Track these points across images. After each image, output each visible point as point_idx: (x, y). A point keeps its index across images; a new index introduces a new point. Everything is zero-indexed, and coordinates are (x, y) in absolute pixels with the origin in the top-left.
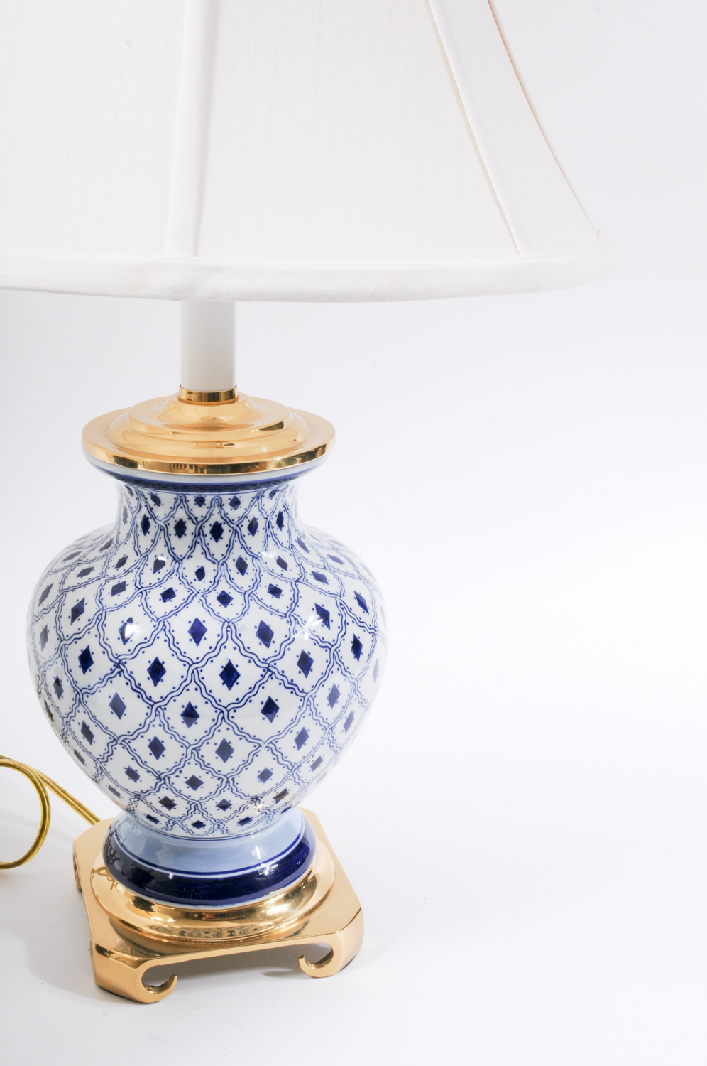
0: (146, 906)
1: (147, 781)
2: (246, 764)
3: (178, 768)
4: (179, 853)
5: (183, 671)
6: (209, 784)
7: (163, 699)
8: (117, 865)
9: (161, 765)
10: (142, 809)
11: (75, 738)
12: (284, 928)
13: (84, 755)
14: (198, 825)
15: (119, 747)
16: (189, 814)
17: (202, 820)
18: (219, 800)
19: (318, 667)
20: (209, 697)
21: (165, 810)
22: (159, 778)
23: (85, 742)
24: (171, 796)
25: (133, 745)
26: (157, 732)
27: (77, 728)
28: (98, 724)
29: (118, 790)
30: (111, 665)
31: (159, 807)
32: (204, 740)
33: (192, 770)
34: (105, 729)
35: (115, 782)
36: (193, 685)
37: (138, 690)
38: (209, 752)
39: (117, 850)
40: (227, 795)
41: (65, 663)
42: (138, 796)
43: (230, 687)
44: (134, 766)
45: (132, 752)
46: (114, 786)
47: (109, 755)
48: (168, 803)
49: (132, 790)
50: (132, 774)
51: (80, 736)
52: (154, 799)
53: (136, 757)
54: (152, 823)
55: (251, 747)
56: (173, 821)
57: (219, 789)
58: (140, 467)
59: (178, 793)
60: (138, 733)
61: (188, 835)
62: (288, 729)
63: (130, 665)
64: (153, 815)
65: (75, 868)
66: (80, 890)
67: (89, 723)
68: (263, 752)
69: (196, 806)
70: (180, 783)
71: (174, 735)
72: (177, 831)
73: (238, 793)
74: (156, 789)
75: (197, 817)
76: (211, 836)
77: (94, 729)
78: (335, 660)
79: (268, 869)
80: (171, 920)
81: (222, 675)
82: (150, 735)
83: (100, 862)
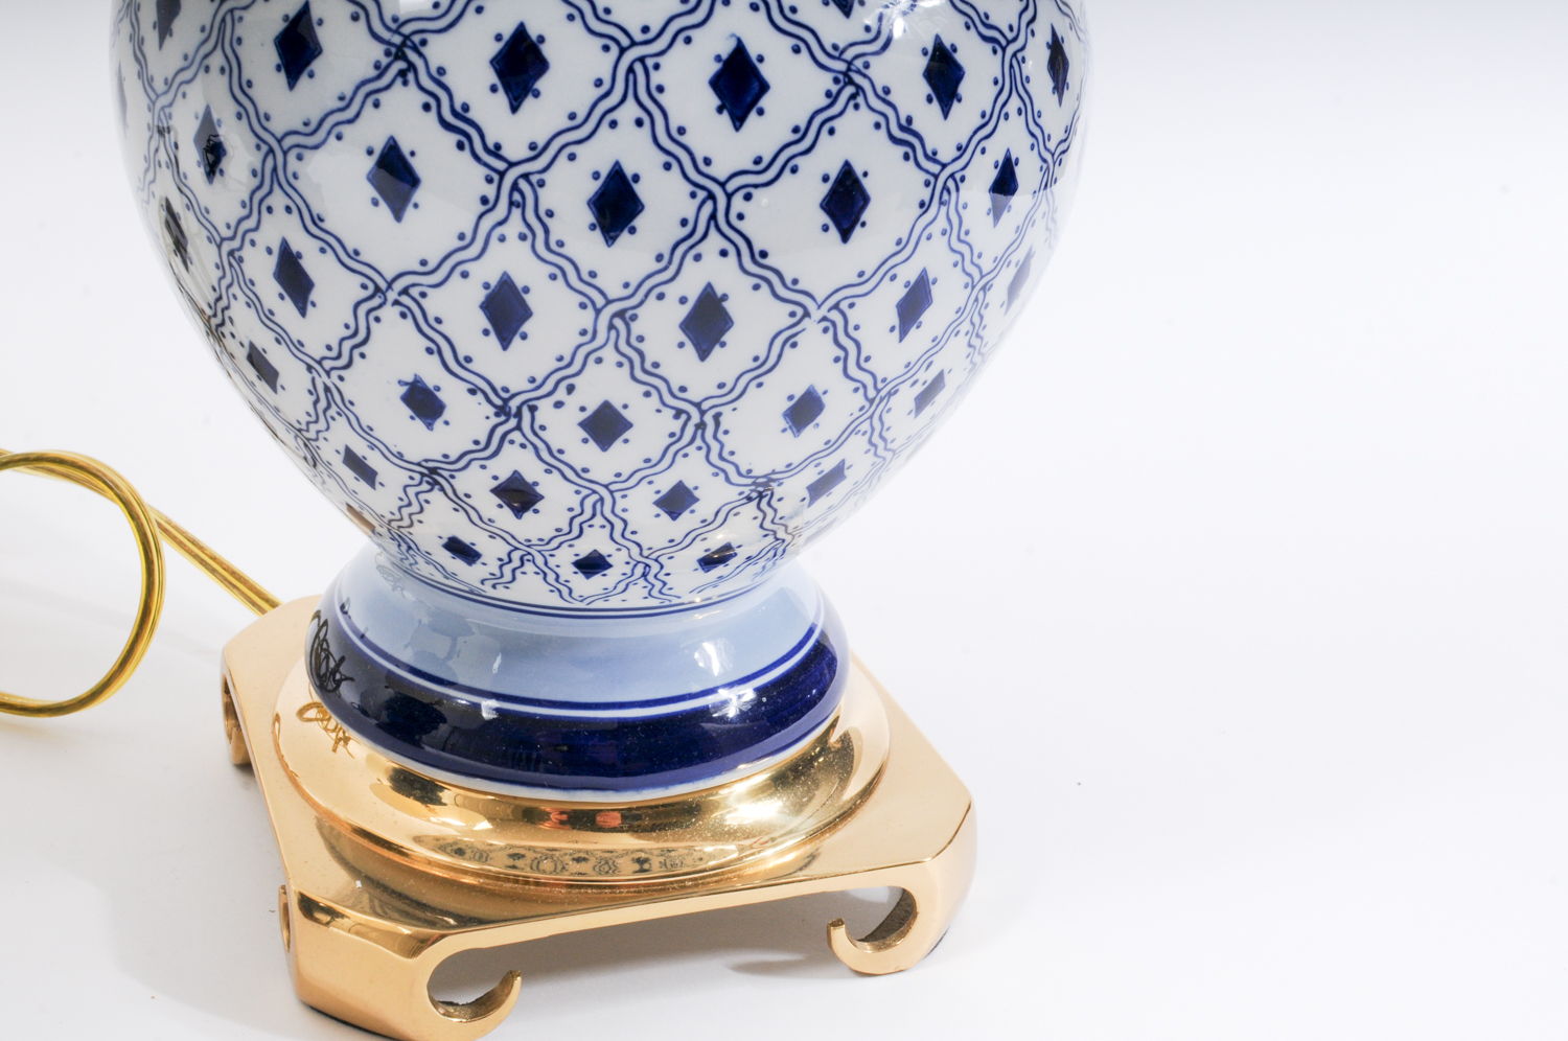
1: (467, 419)
2: (762, 368)
3: (565, 374)
4: (518, 650)
5: (602, 64)
6: (650, 427)
7: (536, 150)
8: (349, 694)
9: (511, 367)
10: (439, 520)
11: (254, 302)
13: (277, 356)
14: (592, 565)
15: (389, 313)
16: (575, 527)
17: (605, 548)
18: (665, 483)
19: (976, 90)
20: (674, 149)
21: (504, 517)
22: (502, 410)
23: (286, 311)
24: (532, 470)
25: (435, 304)
26: (512, 259)
27: (260, 267)
28: (331, 243)
29: (374, 460)
30: (377, 52)
31: (489, 505)
32: (649, 288)
33: (606, 383)
34: (350, 259)
35: (366, 432)
36: (630, 110)
37: (460, 124)
38: (661, 325)
39: (351, 652)
40: (692, 470)
41: (233, 69)
42: (432, 475)
43: (738, 121)
44: (432, 374)
45: (429, 329)
46: (360, 448)
47: (357, 340)
48: (518, 496)
49: (414, 455)
50: (423, 402)
51: (270, 290)
52: (477, 483)
53: (438, 344)
54: (457, 565)
55: (779, 315)
56: (521, 555)
57: (674, 447)
59: (554, 460)
60: (451, 266)
61: (554, 600)
62: (885, 270)
63: (439, 50)
64: (469, 535)
65: (230, 710)
66: (245, 766)
67: (301, 243)
68: (813, 337)
69: (599, 500)
70: (562, 426)
71: (562, 268)
72: (530, 588)
73: (722, 464)
74: (488, 447)
75: (595, 540)
76: (615, 602)
77: (316, 264)
78: (1012, 82)
79: (735, 702)
81: (716, 83)
82: (487, 271)
83: (300, 688)
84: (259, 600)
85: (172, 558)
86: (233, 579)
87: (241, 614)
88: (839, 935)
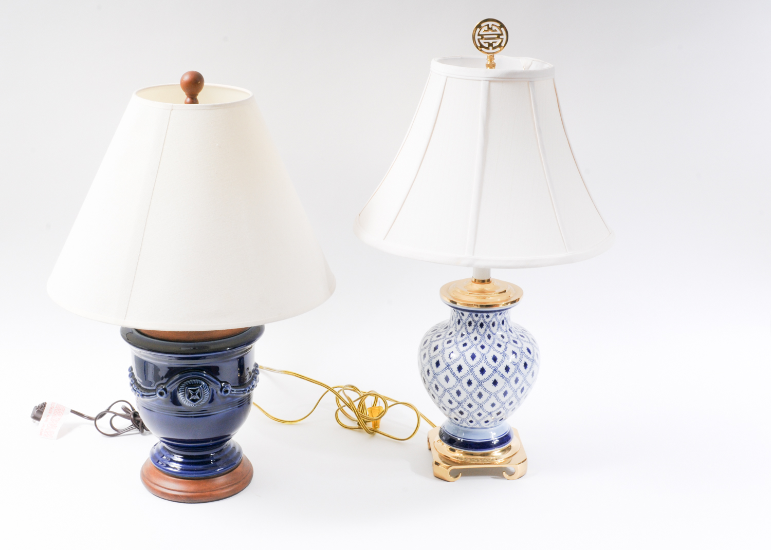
0: (453, 451)
1: (455, 404)
2: (487, 400)
3: (465, 400)
4: (466, 432)
5: (468, 369)
6: (475, 406)
7: (461, 377)
8: (444, 438)
9: (460, 399)
10: (453, 416)
11: (432, 389)
12: (499, 461)
13: (435, 395)
14: (471, 422)
15: (447, 392)
16: (468, 417)
17: (472, 420)
18: (478, 413)
19: (512, 370)
20: (476, 377)
21: (460, 415)
22: (459, 403)
23: (436, 391)
24: (463, 410)
25: (451, 392)
26: (459, 388)
27: (433, 386)
28: (440, 385)
29: (445, 408)
30: (446, 366)
31: (459, 414)
32: (474, 391)
33: (469, 401)
34: (443, 386)
35: (445, 405)
36: (471, 374)
37: (454, 374)
38: (475, 395)
39: (444, 432)
40: (480, 411)
41: (431, 365)
42: (452, 410)
43: (482, 375)
44: (451, 399)
45: (450, 394)
46: (444, 407)
47: (443, 395)
48: (461, 413)
49: (450, 407)
50: (450, 402)
51: (434, 389)
52: (457, 411)
53: (452, 396)
54: (456, 421)
55: (488, 395)
56: (463, 420)
57: (478, 409)
58: (458, 304)
59: (465, 409)
60: (453, 388)
61: (468, 426)
62: (501, 390)
63: (452, 366)
64: (457, 417)
65: (428, 441)
66: (430, 449)
67: (437, 384)
68: (492, 397)
69: (470, 414)
70: (465, 405)
71: (464, 389)
72: (464, 424)
73: (484, 410)
74: (458, 407)
75: (471, 419)
76: (475, 427)
77: (439, 386)
78: (518, 368)
79: (495, 443)
80: (462, 455)
81: (480, 371)
82: (456, 389)
83: (438, 438)
84: (434, 426)
85: (422, 419)
86: (430, 423)
87: (430, 427)
88: (504, 473)
